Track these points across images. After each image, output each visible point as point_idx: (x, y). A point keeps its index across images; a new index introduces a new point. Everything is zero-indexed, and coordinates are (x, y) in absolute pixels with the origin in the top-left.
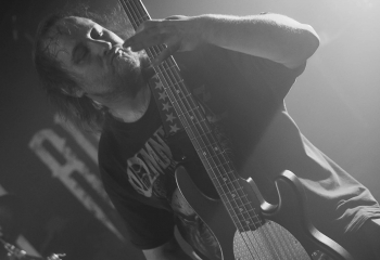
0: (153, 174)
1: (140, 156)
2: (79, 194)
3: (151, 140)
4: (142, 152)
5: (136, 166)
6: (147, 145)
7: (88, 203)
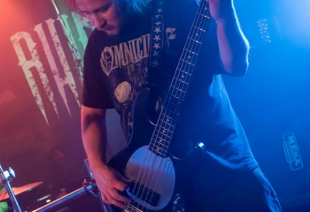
0: (114, 65)
1: (113, 49)
2: (32, 83)
3: (125, 44)
4: (116, 47)
5: (108, 54)
6: (121, 45)
7: (35, 91)
